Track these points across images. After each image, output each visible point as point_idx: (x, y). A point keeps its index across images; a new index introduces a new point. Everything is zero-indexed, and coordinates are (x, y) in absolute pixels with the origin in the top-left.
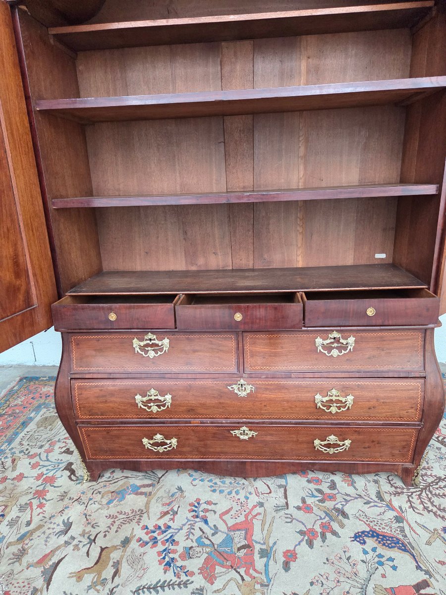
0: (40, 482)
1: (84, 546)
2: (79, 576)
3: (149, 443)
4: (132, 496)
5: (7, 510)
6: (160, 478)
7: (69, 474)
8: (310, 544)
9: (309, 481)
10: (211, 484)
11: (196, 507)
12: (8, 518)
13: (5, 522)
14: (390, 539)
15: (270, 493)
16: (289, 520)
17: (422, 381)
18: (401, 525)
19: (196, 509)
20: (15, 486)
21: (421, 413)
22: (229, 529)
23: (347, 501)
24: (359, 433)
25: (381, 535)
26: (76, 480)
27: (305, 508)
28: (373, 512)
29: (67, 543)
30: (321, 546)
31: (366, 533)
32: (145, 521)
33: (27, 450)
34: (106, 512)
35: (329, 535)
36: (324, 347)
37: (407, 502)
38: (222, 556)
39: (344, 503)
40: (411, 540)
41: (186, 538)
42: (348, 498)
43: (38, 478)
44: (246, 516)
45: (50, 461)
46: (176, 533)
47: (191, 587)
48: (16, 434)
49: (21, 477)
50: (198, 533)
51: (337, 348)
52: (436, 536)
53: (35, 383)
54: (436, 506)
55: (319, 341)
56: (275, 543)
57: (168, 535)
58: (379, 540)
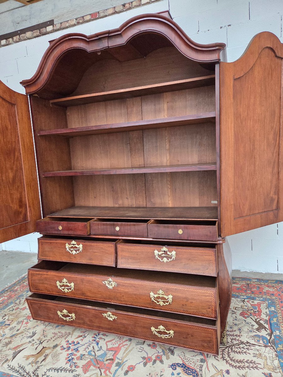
1: (37, 344)
2: (28, 358)
5: (12, 323)
8: (145, 364)
11: (97, 336)
12: (11, 326)
13: (9, 328)
16: (141, 350)
18: (202, 364)
19: (96, 337)
20: (20, 312)
22: (108, 350)
25: (187, 367)
27: (153, 346)
28: (189, 354)
29: (30, 342)
30: (150, 367)
31: (179, 365)
32: (69, 338)
34: (53, 331)
35: (158, 362)
38: (97, 362)
39: (176, 347)
40: (203, 373)
41: (84, 350)
44: (119, 345)
46: (81, 347)
47: (74, 373)
49: (25, 308)
50: (91, 348)
52: (220, 373)
54: (230, 357)
56: (127, 361)
57: (76, 347)
58: (185, 369)
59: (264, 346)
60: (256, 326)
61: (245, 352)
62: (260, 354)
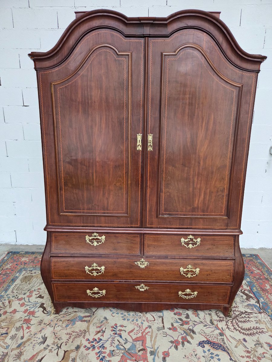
0: (26, 314)
1: (55, 350)
3: (90, 293)
4: (80, 322)
5: (9, 330)
6: (94, 312)
7: (43, 310)
8: (176, 348)
9: (175, 314)
10: (122, 315)
11: (115, 328)
12: (10, 335)
13: (9, 337)
14: (217, 345)
15: (155, 320)
16: (165, 335)
17: (233, 261)
18: (222, 337)
19: (115, 330)
20: (12, 316)
21: (233, 278)
22: (134, 340)
23: (195, 325)
24: (201, 288)
25: (213, 343)
26: (47, 313)
27: (173, 329)
28: (208, 331)
29: (45, 349)
30: (182, 349)
31: (205, 342)
32: (87, 336)
33: (17, 295)
34: (65, 331)
35: (186, 343)
36: (185, 243)
37: (225, 325)
38: (131, 355)
39: (194, 326)
40: (228, 345)
41: (111, 345)
42: (196, 323)
43: (25, 311)
45: (31, 302)
46: (105, 343)
48: (9, 286)
49: (15, 311)
51: (192, 244)
52: (240, 343)
53: (17, 255)
54: (240, 327)
55: (183, 240)
56: (158, 348)
57: (100, 344)
58: (211, 345)
59: (259, 313)
60: (245, 297)
61: (248, 321)
62: (260, 320)
